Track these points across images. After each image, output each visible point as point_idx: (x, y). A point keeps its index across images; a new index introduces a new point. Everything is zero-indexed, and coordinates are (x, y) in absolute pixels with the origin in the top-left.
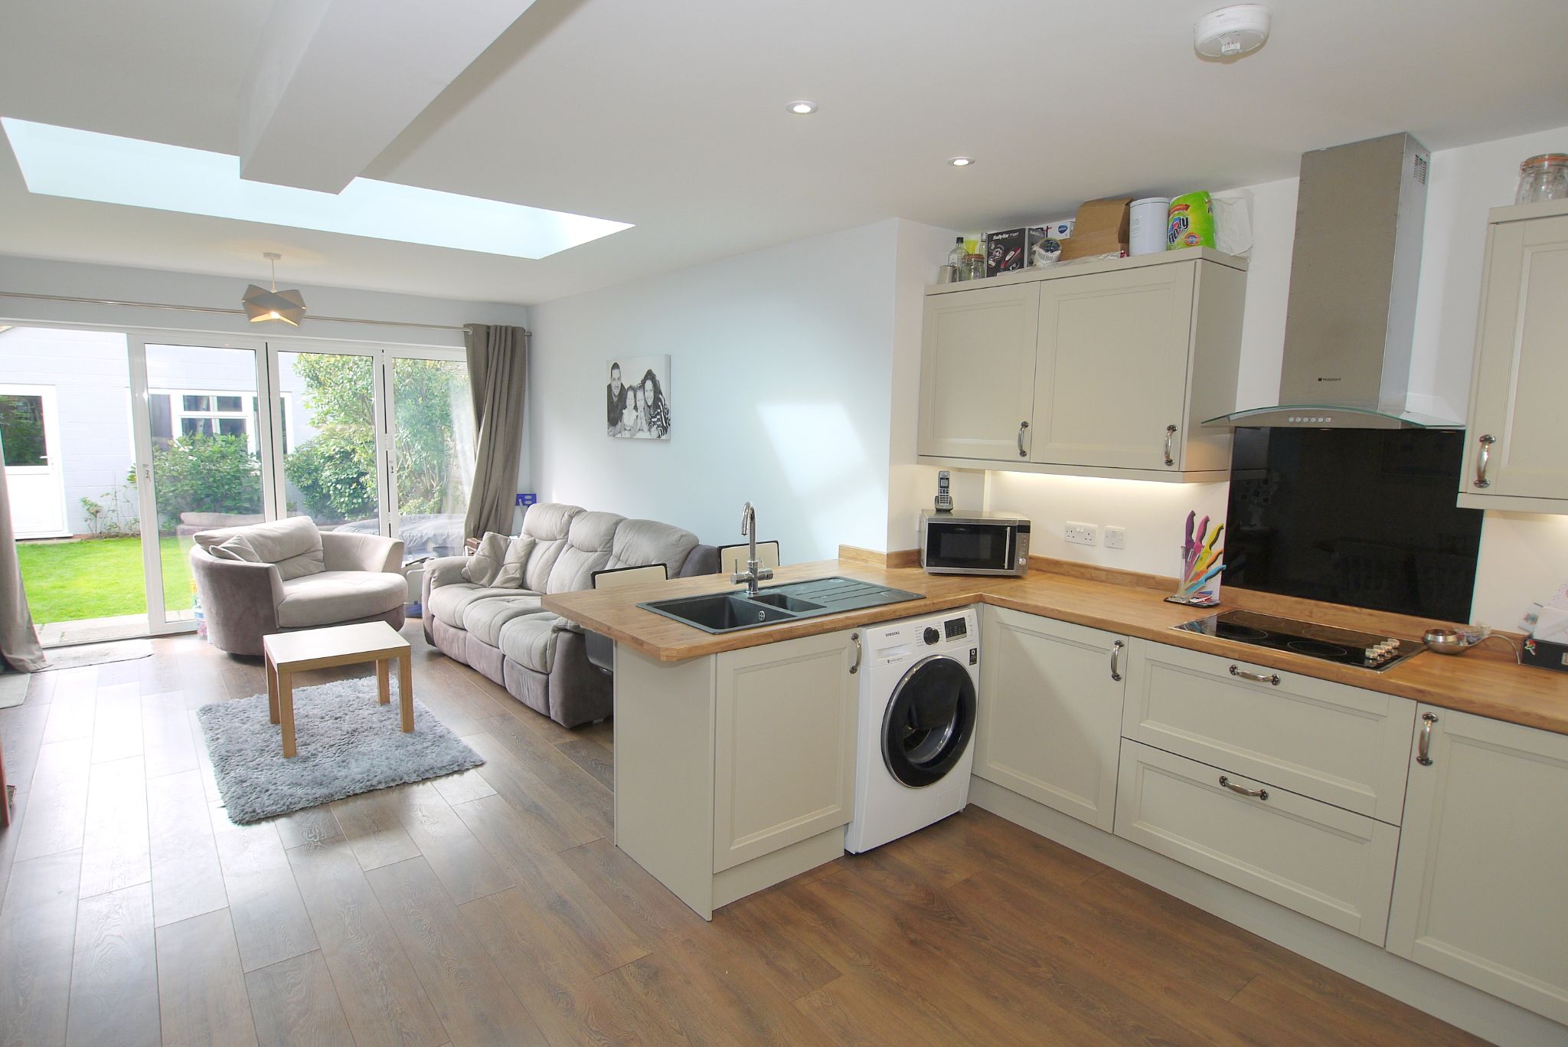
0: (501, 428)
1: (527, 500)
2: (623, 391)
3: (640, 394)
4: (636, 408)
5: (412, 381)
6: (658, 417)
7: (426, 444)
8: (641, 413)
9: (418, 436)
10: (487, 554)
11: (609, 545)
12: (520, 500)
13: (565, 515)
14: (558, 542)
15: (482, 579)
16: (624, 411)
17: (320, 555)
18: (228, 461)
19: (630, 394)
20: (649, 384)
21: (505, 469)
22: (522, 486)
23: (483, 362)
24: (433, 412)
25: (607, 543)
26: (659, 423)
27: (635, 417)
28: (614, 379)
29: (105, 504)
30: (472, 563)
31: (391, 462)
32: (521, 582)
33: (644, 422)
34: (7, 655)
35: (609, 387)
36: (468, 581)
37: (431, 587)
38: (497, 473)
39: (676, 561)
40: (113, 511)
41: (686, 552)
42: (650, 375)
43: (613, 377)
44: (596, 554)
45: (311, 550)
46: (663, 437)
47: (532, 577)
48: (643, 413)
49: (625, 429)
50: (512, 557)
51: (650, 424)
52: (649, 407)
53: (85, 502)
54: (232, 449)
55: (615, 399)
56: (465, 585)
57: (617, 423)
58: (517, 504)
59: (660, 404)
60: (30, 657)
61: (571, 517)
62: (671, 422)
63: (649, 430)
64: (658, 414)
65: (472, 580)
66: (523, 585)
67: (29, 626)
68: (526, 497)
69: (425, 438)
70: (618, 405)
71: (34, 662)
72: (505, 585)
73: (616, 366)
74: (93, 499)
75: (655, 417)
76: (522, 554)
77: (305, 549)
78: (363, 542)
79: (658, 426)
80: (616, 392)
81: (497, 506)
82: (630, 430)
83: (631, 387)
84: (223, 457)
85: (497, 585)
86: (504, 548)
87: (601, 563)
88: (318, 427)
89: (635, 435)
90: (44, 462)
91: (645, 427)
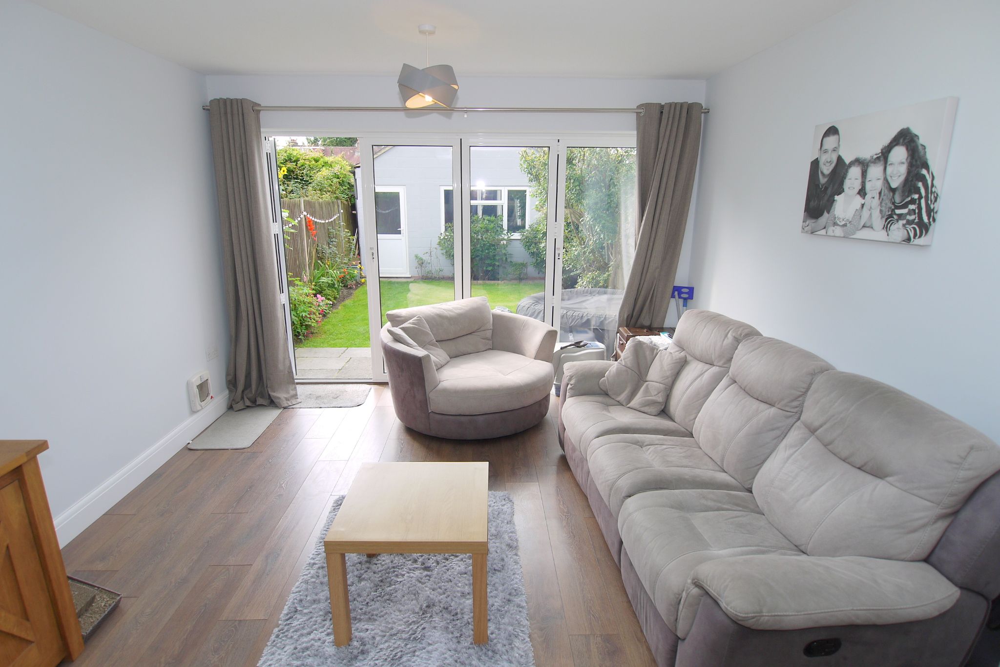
0: (664, 216)
1: (686, 293)
2: (840, 169)
3: (875, 171)
4: (862, 192)
5: (597, 173)
6: (912, 207)
7: (603, 227)
8: (872, 200)
9: (598, 220)
10: (629, 365)
11: (795, 403)
12: (676, 293)
13: (729, 335)
14: (714, 369)
15: (620, 394)
16: (836, 197)
17: (489, 334)
18: (489, 234)
19: (854, 173)
20: (900, 154)
21: (664, 259)
22: (681, 278)
23: (653, 146)
24: (612, 199)
25: (793, 401)
26: (911, 218)
27: (859, 206)
28: (826, 152)
29: (426, 258)
30: (612, 373)
31: (559, 249)
32: (663, 407)
33: (876, 214)
34: (272, 394)
35: (815, 164)
36: (606, 394)
37: (567, 394)
38: (656, 262)
39: (952, 495)
40: (429, 263)
41: (976, 482)
42: (905, 138)
43: (824, 147)
44: (773, 410)
45: (482, 329)
46: (917, 241)
47: (677, 405)
48: (876, 201)
49: (835, 224)
50: (656, 373)
51: (889, 219)
52: (893, 191)
53: (416, 257)
54: (492, 225)
55: (823, 180)
56: (600, 399)
57: (821, 214)
58: (673, 296)
59: (920, 185)
60: (285, 396)
61: (737, 341)
62: (938, 217)
63: (886, 228)
64: (913, 202)
65: (610, 393)
66: (664, 412)
67: (290, 371)
68: (684, 290)
69: (603, 222)
70: (826, 189)
71: (287, 399)
72: (646, 409)
73: (832, 131)
74: (420, 255)
75: (905, 206)
76: (669, 373)
77: (475, 329)
78: (525, 325)
79: (909, 222)
80: (826, 169)
81: (652, 297)
82: (845, 225)
83: (858, 161)
84: (487, 231)
85: (637, 406)
86: (649, 358)
87: (778, 428)
88: (539, 211)
89: (854, 234)
90: (399, 233)
91: (878, 222)
